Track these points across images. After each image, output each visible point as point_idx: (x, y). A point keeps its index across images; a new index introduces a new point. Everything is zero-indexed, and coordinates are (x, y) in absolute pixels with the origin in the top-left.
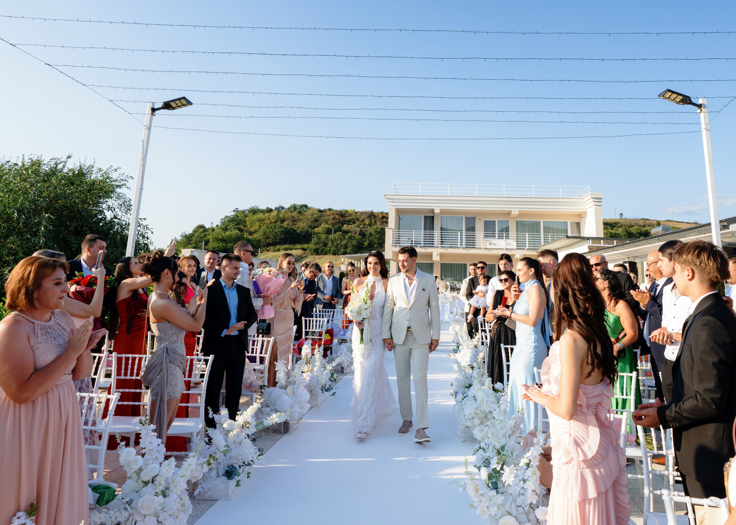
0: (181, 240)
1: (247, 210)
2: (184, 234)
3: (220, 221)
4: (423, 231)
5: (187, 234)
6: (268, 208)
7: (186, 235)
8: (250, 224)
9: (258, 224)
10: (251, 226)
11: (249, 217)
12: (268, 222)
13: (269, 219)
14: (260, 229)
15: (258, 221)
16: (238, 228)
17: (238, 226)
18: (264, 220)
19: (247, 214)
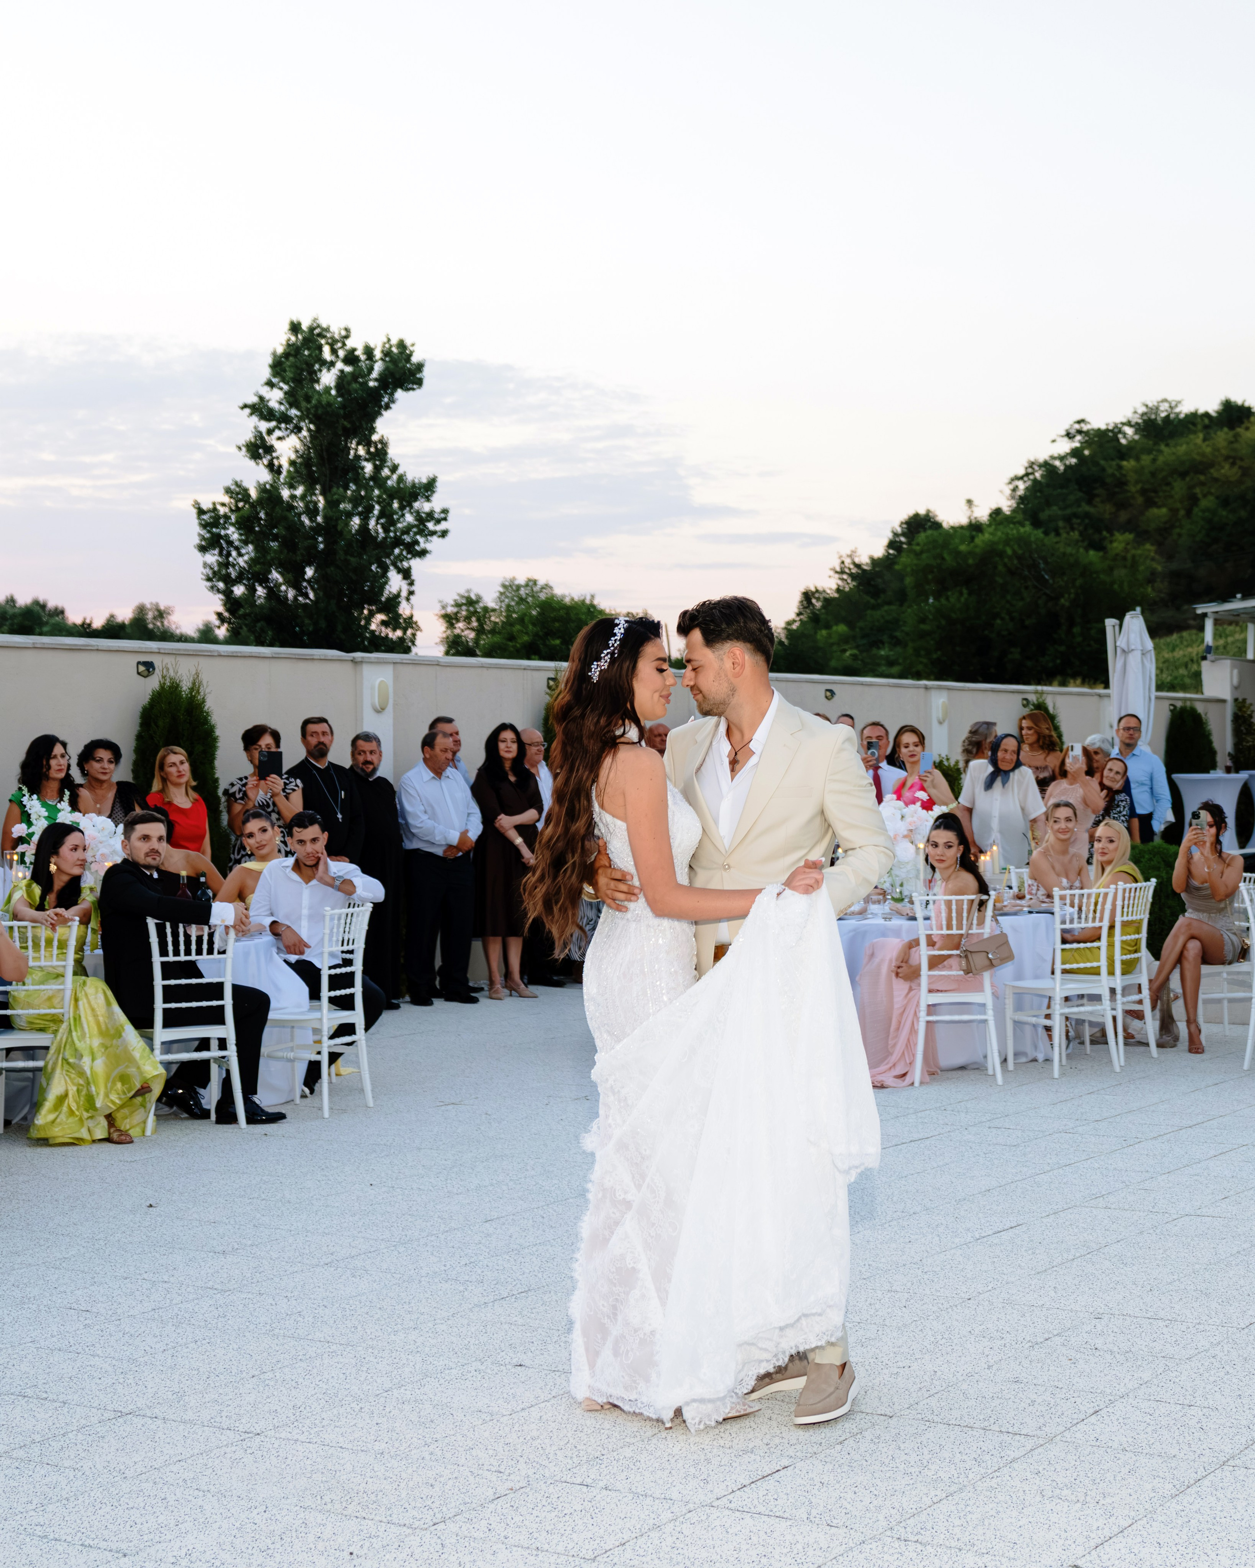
0: (838, 590)
1: (1129, 424)
2: (848, 561)
3: (1007, 491)
5: (864, 559)
6: (1229, 406)
7: (858, 566)
8: (1143, 492)
9: (1179, 487)
10: (1150, 503)
11: (1138, 459)
12: (1227, 471)
13: (1233, 459)
14: (1189, 512)
15: (1183, 475)
16: (1087, 515)
17: (1085, 508)
18: (1212, 465)
19: (1132, 445)
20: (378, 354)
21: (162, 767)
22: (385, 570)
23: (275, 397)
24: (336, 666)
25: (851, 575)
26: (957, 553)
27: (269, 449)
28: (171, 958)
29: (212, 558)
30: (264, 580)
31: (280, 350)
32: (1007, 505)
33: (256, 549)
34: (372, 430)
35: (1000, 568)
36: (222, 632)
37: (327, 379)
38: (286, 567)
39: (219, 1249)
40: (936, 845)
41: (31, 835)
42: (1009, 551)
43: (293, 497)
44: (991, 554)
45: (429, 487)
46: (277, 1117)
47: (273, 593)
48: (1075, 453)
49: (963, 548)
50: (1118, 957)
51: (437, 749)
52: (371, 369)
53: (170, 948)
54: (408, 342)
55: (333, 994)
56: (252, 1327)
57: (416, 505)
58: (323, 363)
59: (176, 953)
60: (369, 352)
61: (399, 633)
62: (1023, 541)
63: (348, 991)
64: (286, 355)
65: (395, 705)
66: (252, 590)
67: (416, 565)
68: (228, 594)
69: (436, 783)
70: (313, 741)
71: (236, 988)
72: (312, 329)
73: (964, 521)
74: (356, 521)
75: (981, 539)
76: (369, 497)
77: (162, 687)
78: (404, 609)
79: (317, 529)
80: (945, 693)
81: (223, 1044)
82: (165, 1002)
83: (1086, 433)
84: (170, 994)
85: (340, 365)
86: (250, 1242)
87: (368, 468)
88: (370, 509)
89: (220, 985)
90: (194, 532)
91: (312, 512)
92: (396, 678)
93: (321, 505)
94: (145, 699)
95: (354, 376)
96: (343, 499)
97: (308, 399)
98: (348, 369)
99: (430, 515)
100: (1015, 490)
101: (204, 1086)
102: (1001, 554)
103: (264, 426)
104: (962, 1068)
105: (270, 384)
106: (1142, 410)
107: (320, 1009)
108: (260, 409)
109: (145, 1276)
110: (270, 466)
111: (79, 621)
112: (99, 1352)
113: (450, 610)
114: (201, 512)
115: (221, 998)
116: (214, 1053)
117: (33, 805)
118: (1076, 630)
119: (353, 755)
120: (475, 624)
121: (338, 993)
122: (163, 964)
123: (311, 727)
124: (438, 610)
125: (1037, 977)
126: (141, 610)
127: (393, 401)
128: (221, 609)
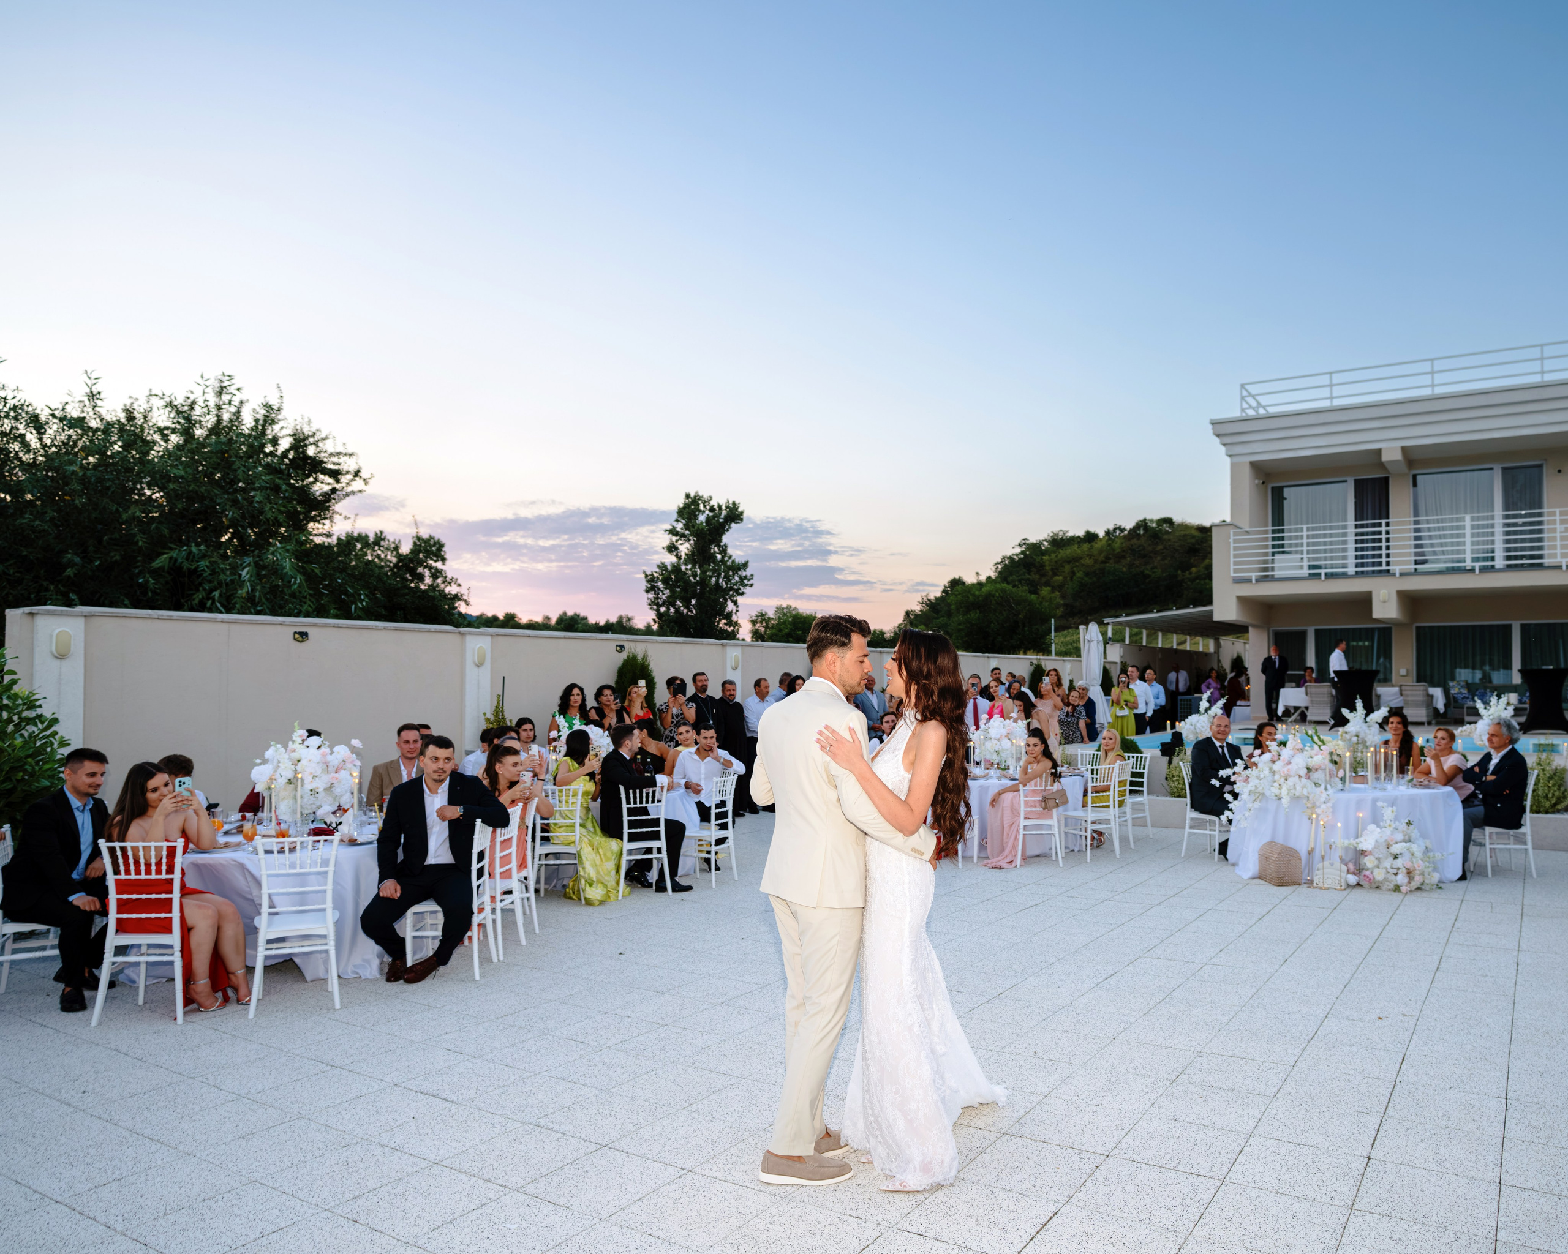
1: (1046, 540)
3: (994, 569)
4: (1351, 522)
6: (1088, 533)
7: (929, 600)
8: (1052, 570)
9: (1067, 568)
10: (1055, 574)
11: (1050, 555)
12: (1088, 561)
13: (1090, 556)
14: (1072, 578)
15: (1069, 562)
16: (1028, 579)
17: (1028, 576)
18: (1081, 558)
19: (1047, 549)
20: (724, 508)
21: (630, 694)
22: (726, 600)
23: (679, 527)
24: (714, 647)
25: (926, 604)
26: (974, 595)
27: (677, 549)
28: (632, 805)
29: (651, 595)
30: (674, 605)
31: (682, 506)
32: (993, 575)
33: (671, 591)
34: (720, 541)
35: (994, 602)
36: (655, 627)
37: (702, 518)
38: (683, 600)
39: (660, 989)
40: (1029, 745)
41: (559, 737)
42: (997, 594)
43: (686, 569)
44: (989, 595)
45: (745, 565)
46: (689, 888)
47: (677, 611)
48: (1023, 553)
49: (977, 593)
50: (1117, 799)
51: (762, 687)
52: (720, 514)
53: (632, 800)
54: (737, 502)
55: (717, 822)
56: (682, 1059)
57: (740, 573)
58: (700, 511)
59: (635, 803)
60: (720, 507)
61: (732, 628)
62: (1003, 590)
63: (725, 821)
64: (684, 508)
65: (742, 666)
66: (668, 609)
67: (740, 600)
68: (658, 611)
69: (761, 704)
70: (700, 684)
71: (666, 820)
72: (695, 497)
73: (975, 581)
74: (714, 580)
75: (984, 589)
76: (719, 569)
77: (628, 657)
78: (734, 618)
79: (697, 583)
80: (996, 660)
81: (659, 851)
82: (629, 828)
83: (1028, 544)
84: (631, 824)
85: (707, 512)
86: (677, 984)
87: (719, 557)
88: (719, 575)
89: (658, 820)
90: (644, 584)
91: (695, 575)
92: (743, 653)
93: (699, 572)
94: (620, 663)
95: (714, 517)
96: (709, 570)
97: (693, 526)
98: (711, 514)
99: (746, 577)
100: (997, 568)
101: (649, 871)
102: (993, 596)
103: (674, 538)
104: (1038, 856)
105: (677, 521)
106: (1051, 534)
107: (709, 829)
108: (673, 532)
109: (617, 1011)
110: (677, 556)
111: (594, 622)
112: (588, 1082)
113: (754, 618)
114: (646, 576)
115: (659, 826)
116: (655, 855)
117: (561, 721)
118: (1026, 629)
119: (723, 691)
120: (764, 624)
121: (720, 822)
122: (628, 808)
123: (698, 678)
124: (748, 618)
125: (1075, 810)
126: (621, 617)
127: (730, 528)
128: (655, 617)
